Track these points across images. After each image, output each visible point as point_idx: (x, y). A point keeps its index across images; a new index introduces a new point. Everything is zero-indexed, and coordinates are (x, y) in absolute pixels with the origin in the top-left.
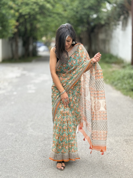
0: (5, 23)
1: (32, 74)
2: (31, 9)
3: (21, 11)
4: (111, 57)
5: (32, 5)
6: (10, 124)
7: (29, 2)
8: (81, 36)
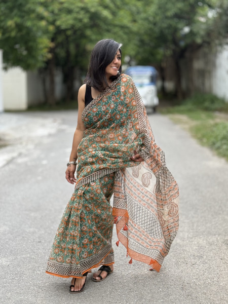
0: (31, 44)
2: (75, 19)
3: (58, 23)
4: (214, 99)
5: (78, 13)
7: (72, 7)
8: (164, 65)
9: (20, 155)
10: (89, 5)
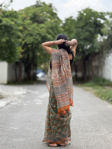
0: (13, 50)
1: (37, 92)
2: (34, 39)
3: (26, 40)
4: (104, 80)
5: (36, 36)
6: (28, 124)
7: (33, 33)
8: (77, 64)
9: (12, 101)
10: (41, 32)
